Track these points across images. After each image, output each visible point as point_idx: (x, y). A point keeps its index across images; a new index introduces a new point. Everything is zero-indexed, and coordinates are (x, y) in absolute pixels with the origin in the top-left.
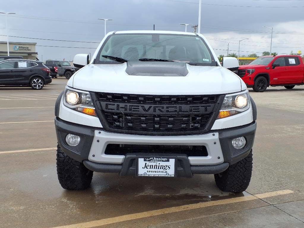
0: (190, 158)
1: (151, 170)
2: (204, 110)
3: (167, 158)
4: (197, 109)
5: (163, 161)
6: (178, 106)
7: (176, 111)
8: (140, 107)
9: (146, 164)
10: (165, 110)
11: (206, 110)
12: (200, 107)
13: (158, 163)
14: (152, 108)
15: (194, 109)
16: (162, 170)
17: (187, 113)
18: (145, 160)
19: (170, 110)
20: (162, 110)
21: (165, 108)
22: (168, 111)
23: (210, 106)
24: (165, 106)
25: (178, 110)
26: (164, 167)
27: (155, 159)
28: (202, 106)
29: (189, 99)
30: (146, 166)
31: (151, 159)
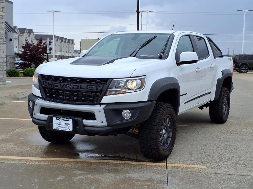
0: (84, 121)
1: (60, 126)
2: (96, 89)
3: (68, 119)
4: (91, 88)
5: (66, 120)
6: (79, 85)
7: (78, 88)
8: (59, 85)
9: (57, 121)
10: (72, 86)
11: (97, 89)
12: (93, 86)
13: (64, 121)
14: (65, 85)
15: (89, 87)
16: (66, 126)
17: (84, 90)
18: (56, 119)
19: (75, 87)
20: (70, 87)
21: (72, 85)
22: (73, 88)
23: (100, 86)
24: (72, 84)
25: (79, 87)
26: (67, 125)
27: (61, 118)
28: (94, 86)
29: (88, 81)
30: (57, 123)
31: (60, 119)
